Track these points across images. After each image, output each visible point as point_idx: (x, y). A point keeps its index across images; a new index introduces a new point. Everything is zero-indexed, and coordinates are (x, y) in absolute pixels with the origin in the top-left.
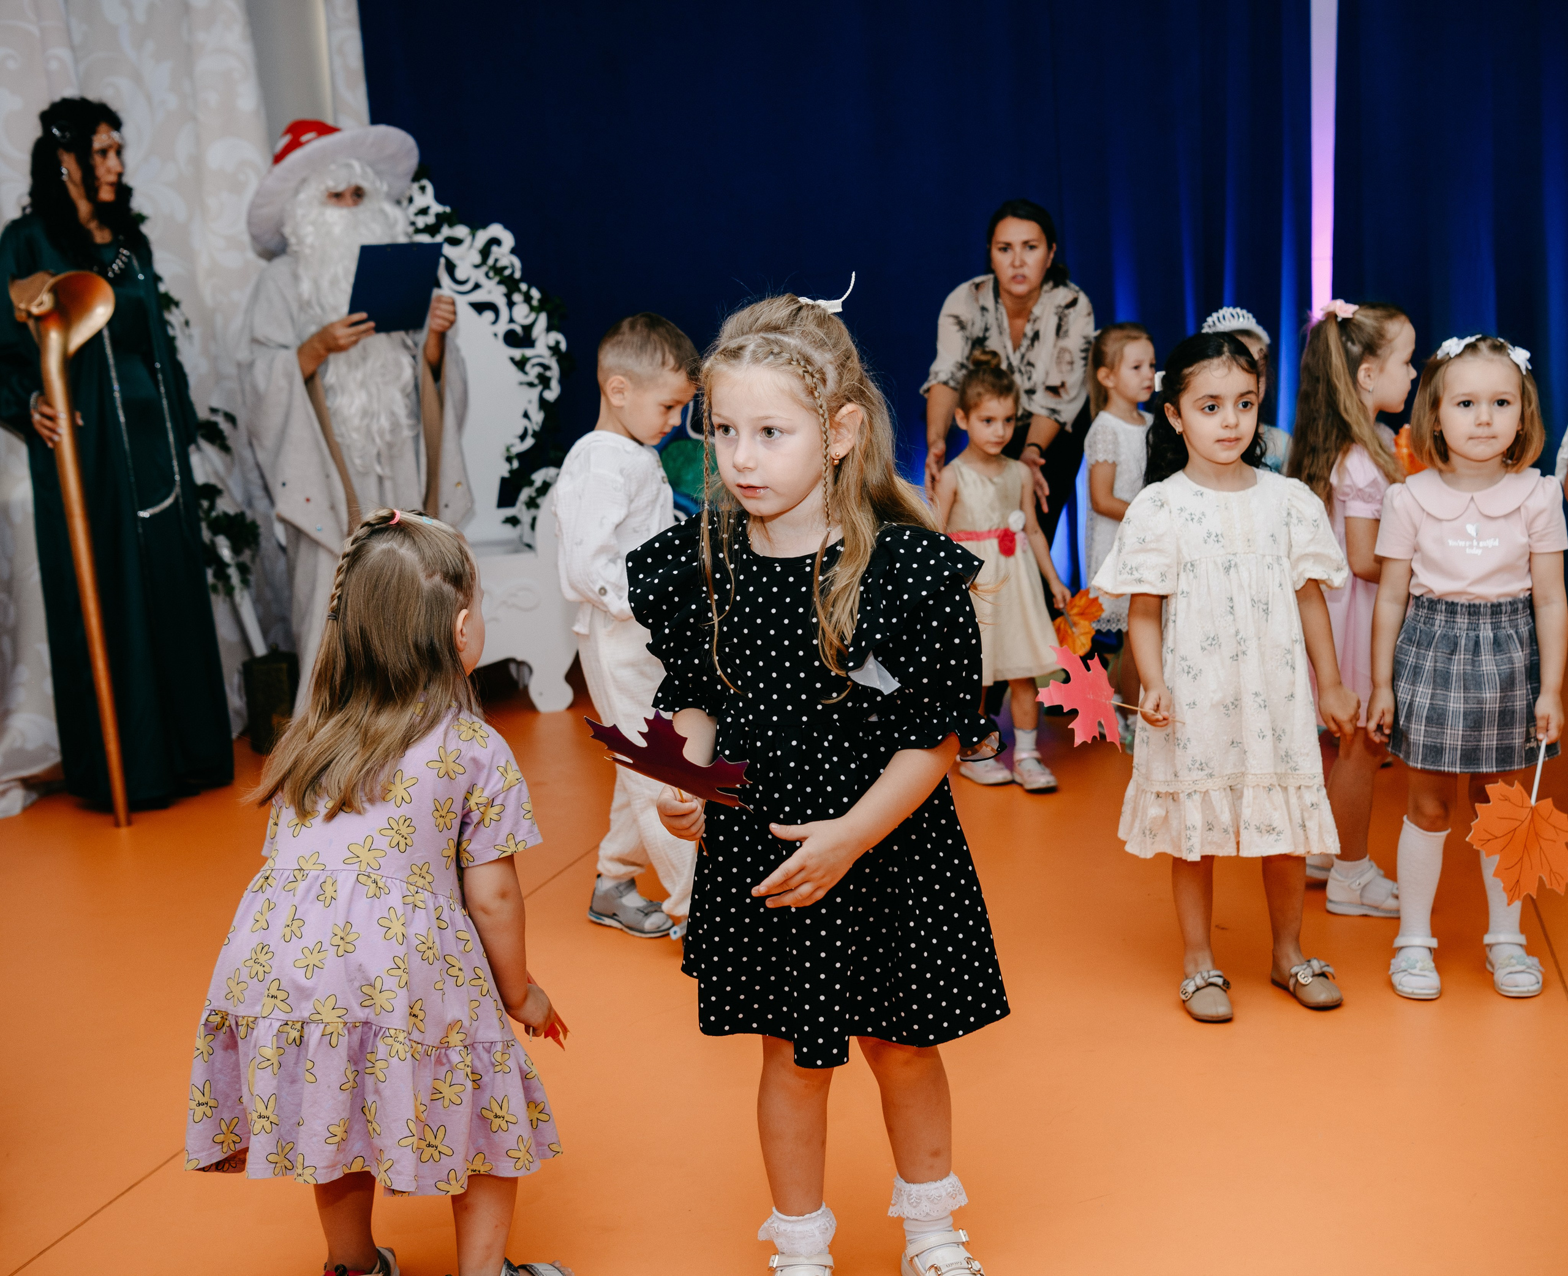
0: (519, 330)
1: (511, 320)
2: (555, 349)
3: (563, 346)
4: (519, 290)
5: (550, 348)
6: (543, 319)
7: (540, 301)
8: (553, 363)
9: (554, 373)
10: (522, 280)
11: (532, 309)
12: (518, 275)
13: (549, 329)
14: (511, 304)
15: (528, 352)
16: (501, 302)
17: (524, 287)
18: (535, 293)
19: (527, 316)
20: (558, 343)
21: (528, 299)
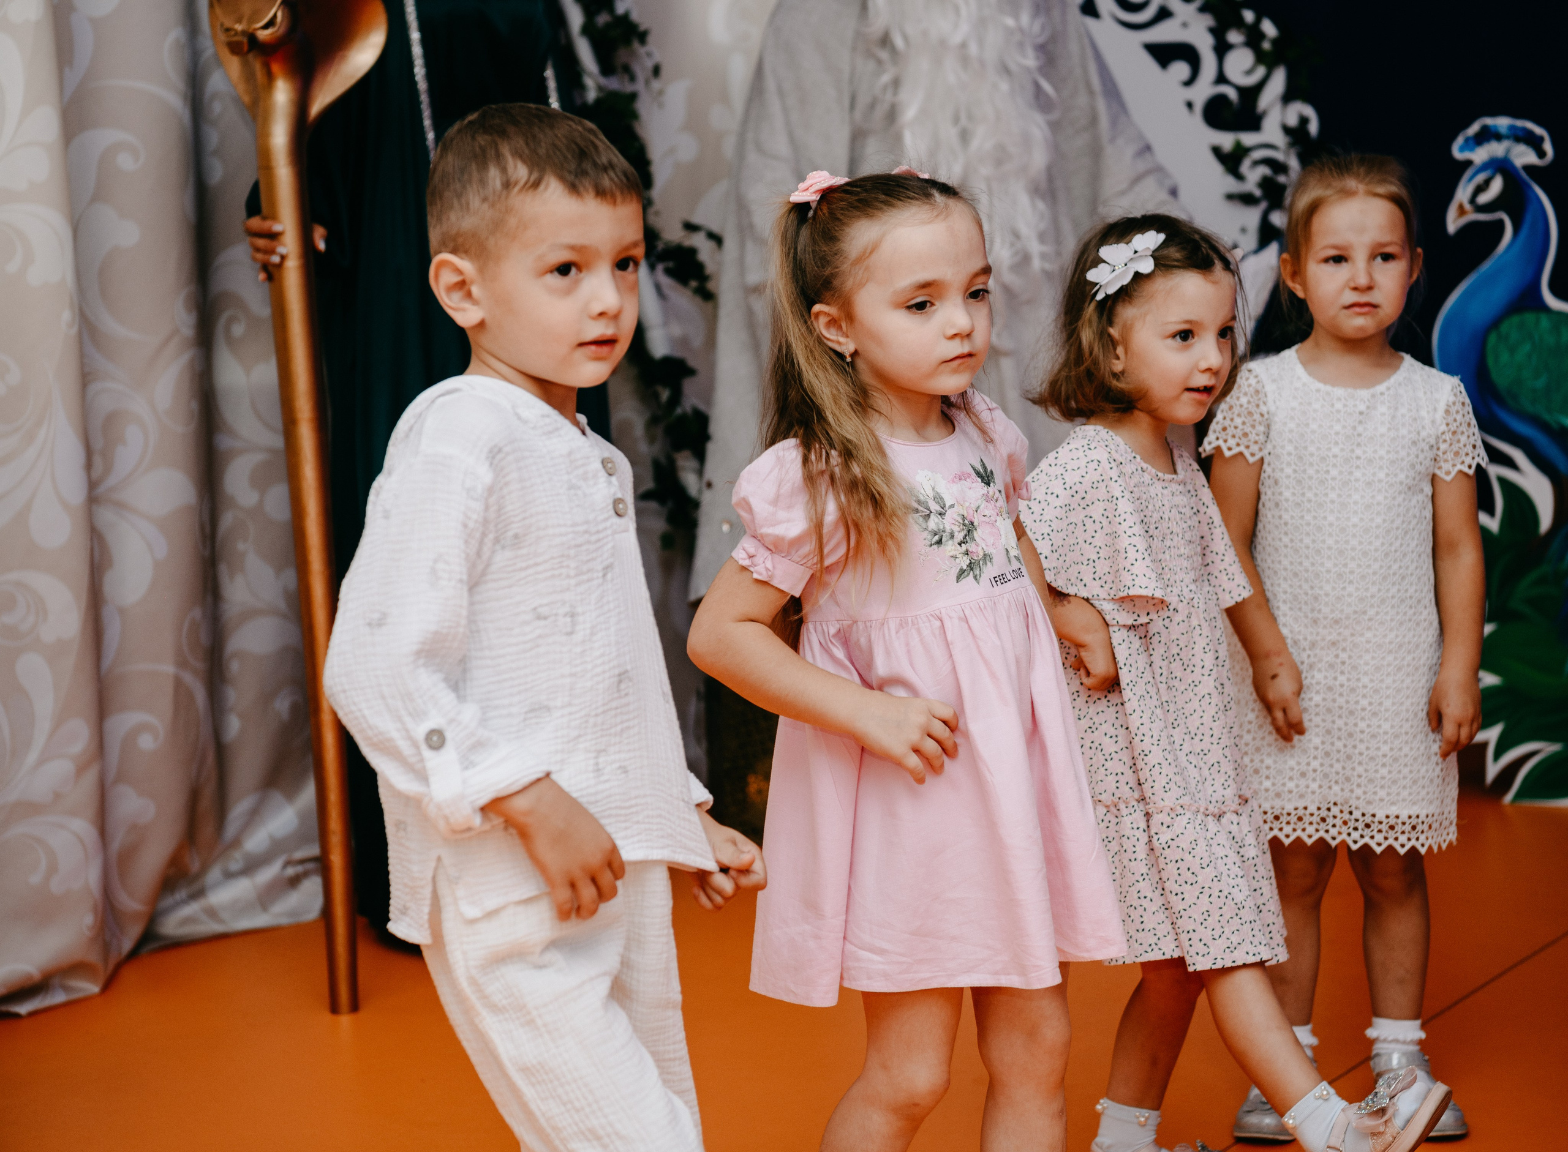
0: (1232, 94)
1: (1221, 79)
2: (1296, 134)
3: (1313, 128)
4: (1240, 24)
5: (1287, 130)
6: (1278, 81)
7: (1275, 42)
8: (1291, 159)
11: (1261, 58)
13: (1287, 98)
14: (1222, 49)
15: (1248, 139)
16: (1204, 44)
17: (1249, 15)
18: (1269, 28)
19: (1249, 72)
20: (1304, 121)
21: (1254, 38)
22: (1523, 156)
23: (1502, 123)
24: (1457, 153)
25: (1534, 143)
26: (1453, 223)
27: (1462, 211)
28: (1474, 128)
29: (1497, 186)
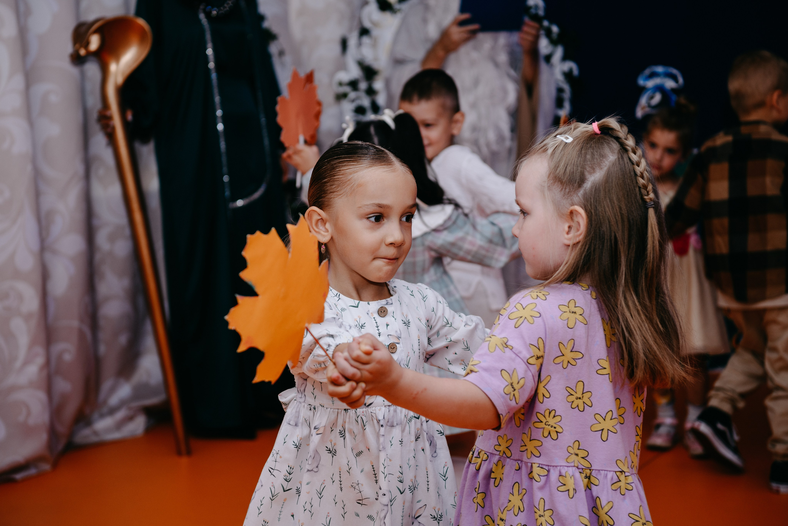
2: (568, 75)
3: (576, 72)
5: (564, 74)
6: (559, 52)
7: (558, 35)
8: (566, 87)
9: (567, 95)
10: (546, 17)
11: (551, 41)
12: (541, 12)
13: (565, 58)
17: (546, 23)
18: (555, 29)
19: (548, 48)
20: (571, 71)
21: (548, 33)
22: (670, 84)
23: (660, 69)
24: (641, 82)
25: (674, 78)
26: (639, 113)
27: (643, 108)
28: (647, 72)
29: (658, 98)
